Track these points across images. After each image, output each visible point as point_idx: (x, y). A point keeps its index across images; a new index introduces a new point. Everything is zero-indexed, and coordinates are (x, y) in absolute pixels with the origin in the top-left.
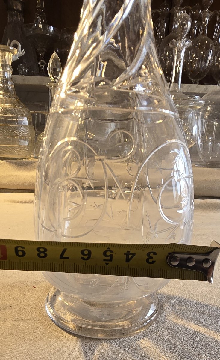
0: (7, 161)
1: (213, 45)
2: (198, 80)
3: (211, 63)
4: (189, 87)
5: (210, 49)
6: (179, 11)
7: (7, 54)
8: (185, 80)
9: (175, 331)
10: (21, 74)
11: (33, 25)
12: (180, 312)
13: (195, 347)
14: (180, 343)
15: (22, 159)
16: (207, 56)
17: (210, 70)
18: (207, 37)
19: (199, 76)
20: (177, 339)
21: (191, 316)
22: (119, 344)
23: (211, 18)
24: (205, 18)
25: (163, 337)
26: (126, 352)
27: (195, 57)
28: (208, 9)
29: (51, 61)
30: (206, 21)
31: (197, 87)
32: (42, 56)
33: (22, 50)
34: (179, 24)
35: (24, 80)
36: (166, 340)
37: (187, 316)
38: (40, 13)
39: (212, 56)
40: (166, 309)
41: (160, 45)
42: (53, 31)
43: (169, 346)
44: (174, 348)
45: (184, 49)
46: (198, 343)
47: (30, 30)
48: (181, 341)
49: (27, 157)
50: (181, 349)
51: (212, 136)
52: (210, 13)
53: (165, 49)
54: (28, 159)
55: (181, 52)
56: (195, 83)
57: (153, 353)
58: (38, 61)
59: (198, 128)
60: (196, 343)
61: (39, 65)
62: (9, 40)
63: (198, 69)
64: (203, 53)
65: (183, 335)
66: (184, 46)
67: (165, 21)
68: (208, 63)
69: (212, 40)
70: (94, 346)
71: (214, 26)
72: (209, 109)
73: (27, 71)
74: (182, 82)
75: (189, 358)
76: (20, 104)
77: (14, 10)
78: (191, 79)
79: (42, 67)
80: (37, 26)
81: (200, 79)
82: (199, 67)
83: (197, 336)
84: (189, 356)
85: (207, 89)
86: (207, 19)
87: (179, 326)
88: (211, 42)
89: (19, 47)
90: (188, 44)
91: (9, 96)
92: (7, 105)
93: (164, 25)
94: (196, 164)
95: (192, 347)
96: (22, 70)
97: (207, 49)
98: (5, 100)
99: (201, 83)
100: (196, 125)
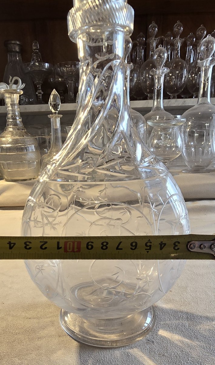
0: (18, 183)
1: (187, 65)
2: (176, 95)
3: (186, 79)
4: (169, 102)
5: (184, 68)
6: (155, 41)
7: (15, 95)
8: (166, 97)
9: (192, 336)
10: (22, 104)
11: (30, 64)
12: (193, 318)
13: (211, 350)
14: (198, 348)
15: (30, 179)
16: (182, 75)
17: (186, 85)
18: (180, 59)
19: (176, 91)
20: (195, 344)
21: (202, 321)
22: (149, 352)
23: (182, 43)
24: (177, 44)
25: (184, 343)
26: (156, 358)
27: (172, 76)
28: (179, 37)
29: (52, 97)
30: (178, 46)
31: (176, 101)
32: (39, 87)
33: (22, 84)
34: (157, 56)
35: (26, 109)
36: (186, 345)
37: (199, 322)
38: (36, 53)
39: (186, 74)
40: (181, 316)
41: (140, 69)
42: (48, 66)
43: (190, 351)
44: (194, 352)
45: (163, 75)
46: (213, 346)
47: (28, 67)
48: (199, 346)
49: (35, 178)
50: (200, 353)
51: (193, 141)
52: (180, 39)
53: (144, 72)
54: (36, 178)
55: (161, 78)
56: (174, 98)
57: (178, 358)
58: (36, 91)
59: (182, 140)
60: (211, 346)
61: (37, 95)
62: (11, 77)
63: (175, 85)
64: (178, 72)
65: (199, 340)
66: (162, 73)
67: (143, 48)
68: (183, 79)
69: (185, 61)
70: (130, 355)
71: (186, 48)
72: (190, 123)
73: (27, 101)
74: (164, 99)
75: (208, 360)
76: (27, 134)
77: (14, 52)
78: (170, 94)
79: (40, 96)
80: (34, 64)
81: (178, 94)
82: (176, 83)
83: (211, 340)
84: (207, 359)
85: (185, 102)
86: (179, 45)
87: (195, 332)
88: (185, 62)
89: (20, 82)
90: (166, 71)
91: (18, 129)
92: (17, 137)
93: (142, 51)
94: (183, 170)
95: (208, 351)
96: (23, 100)
97: (182, 69)
98: (15, 132)
99: (179, 97)
100: (179, 137)
